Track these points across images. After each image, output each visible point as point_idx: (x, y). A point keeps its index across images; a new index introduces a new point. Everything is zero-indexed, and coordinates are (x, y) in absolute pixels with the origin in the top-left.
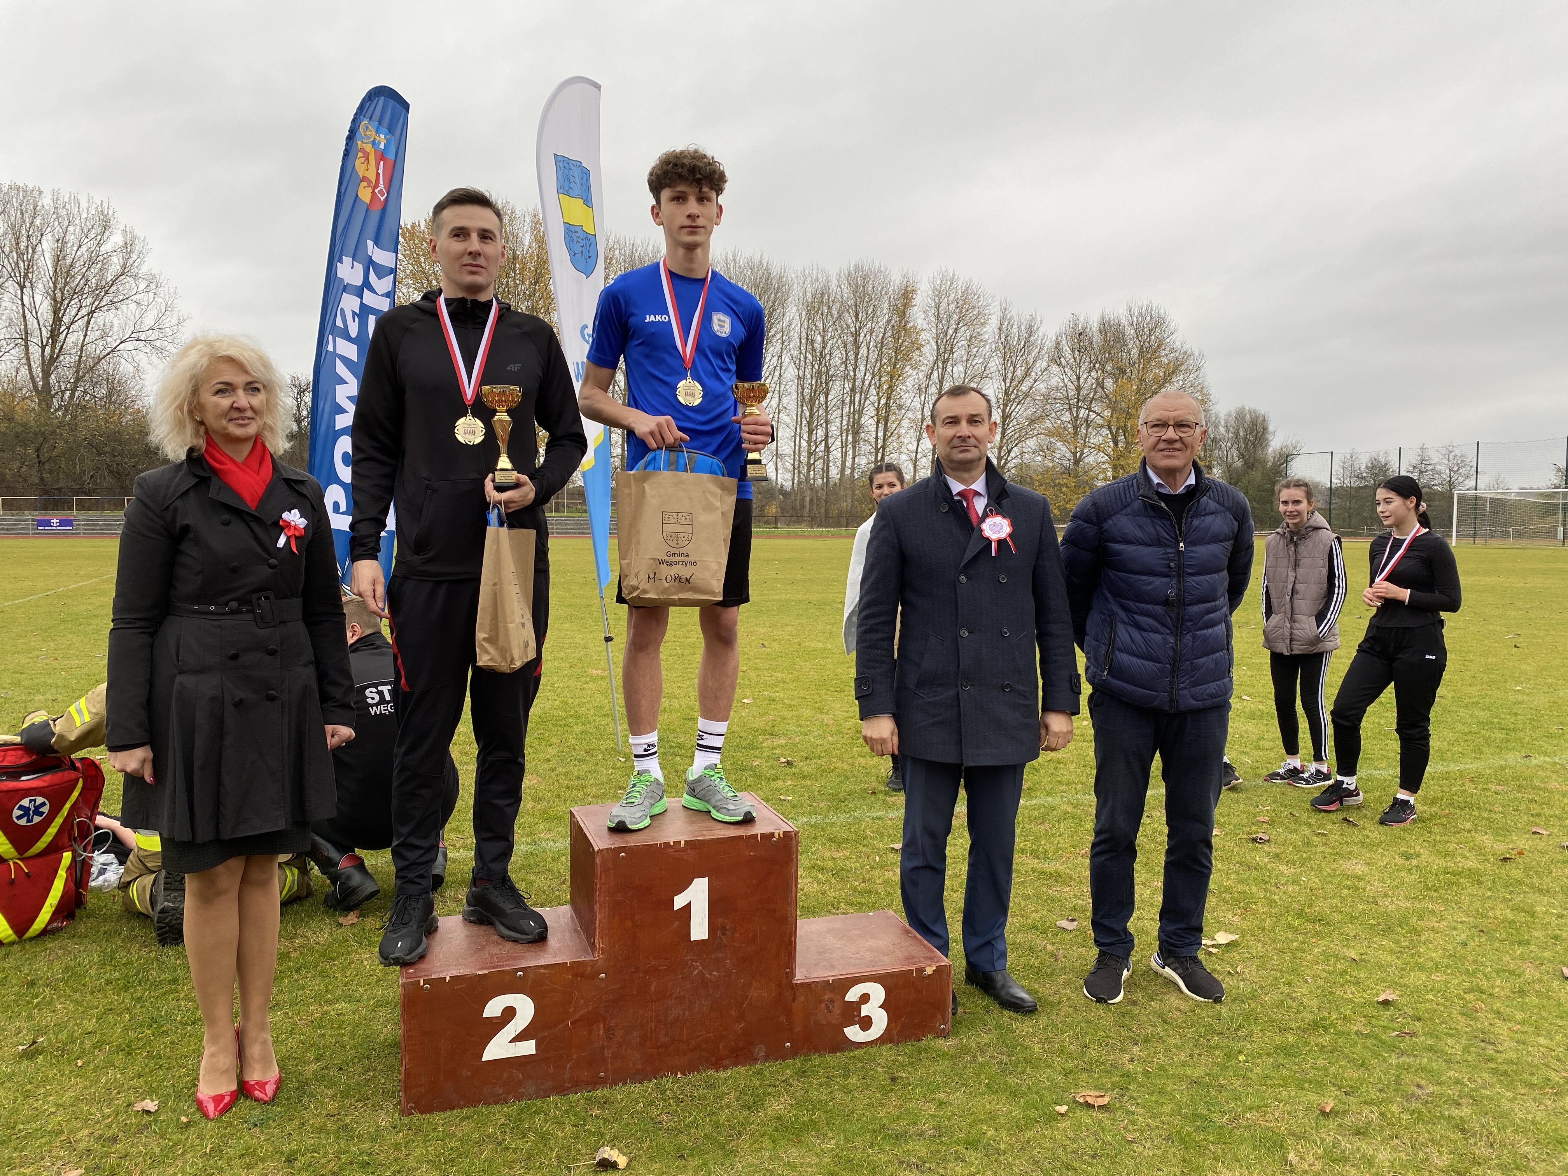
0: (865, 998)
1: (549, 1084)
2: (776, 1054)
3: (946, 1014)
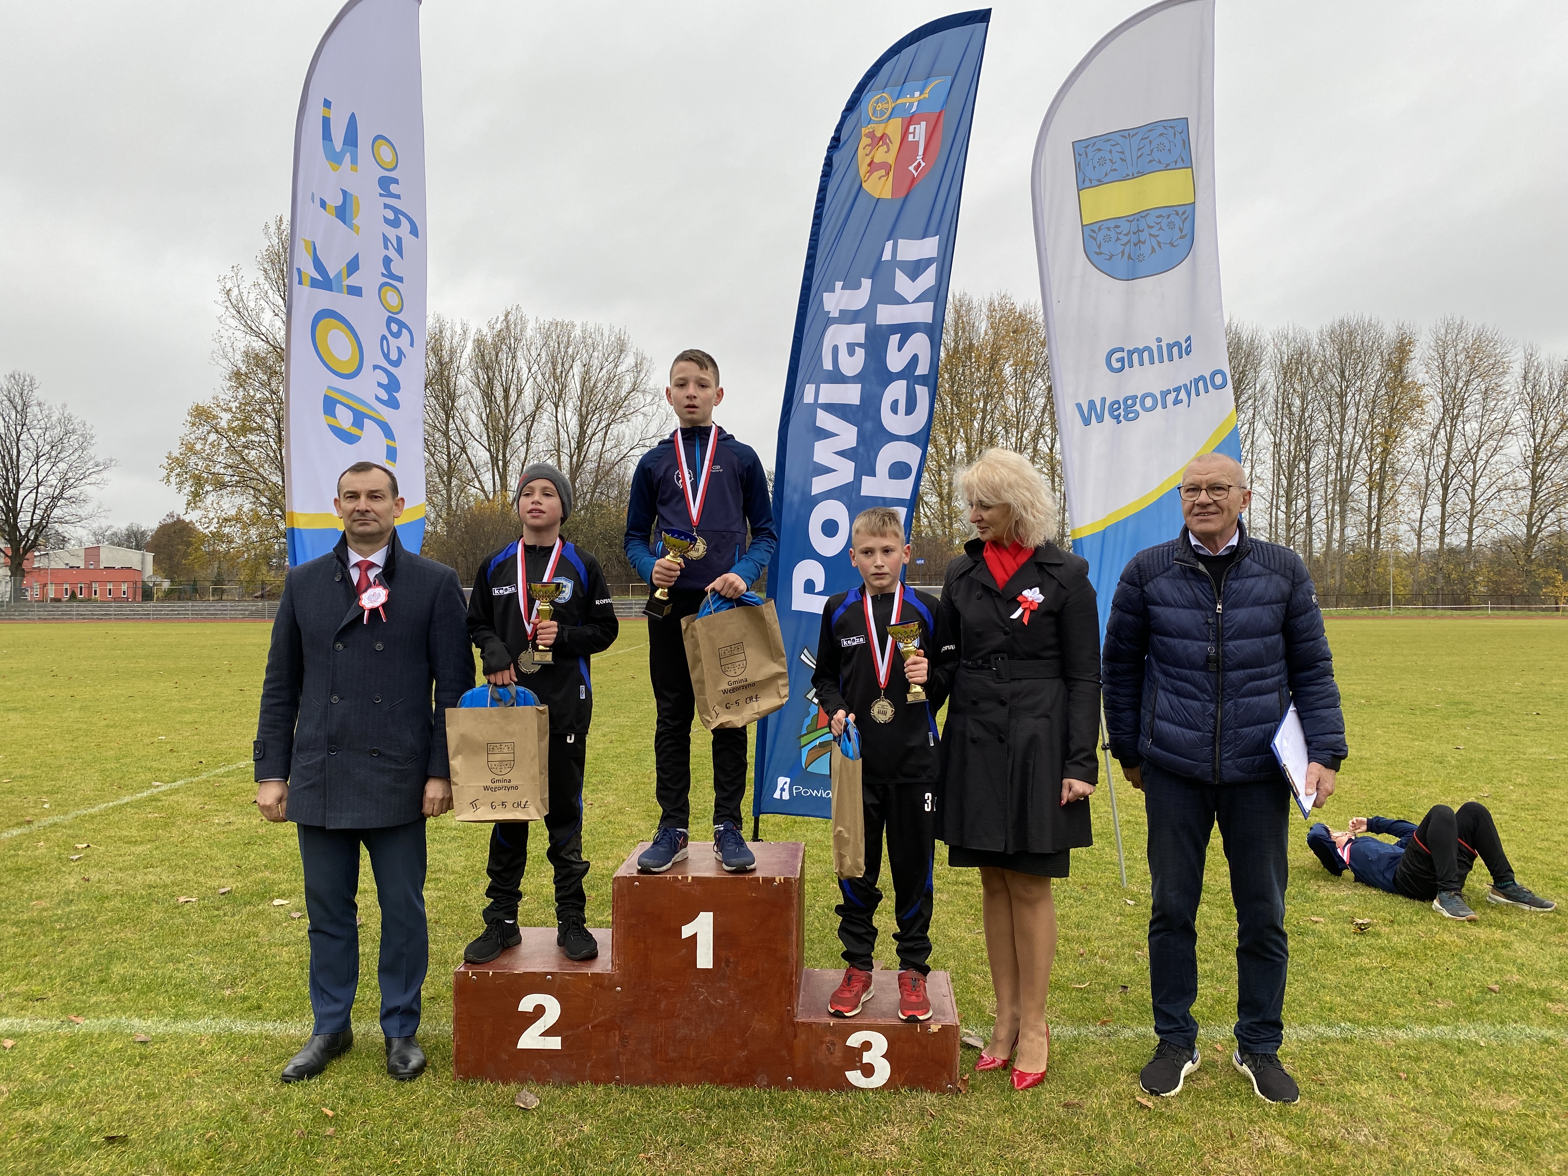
0: (867, 1046)
2: (778, 1085)
3: (954, 1074)
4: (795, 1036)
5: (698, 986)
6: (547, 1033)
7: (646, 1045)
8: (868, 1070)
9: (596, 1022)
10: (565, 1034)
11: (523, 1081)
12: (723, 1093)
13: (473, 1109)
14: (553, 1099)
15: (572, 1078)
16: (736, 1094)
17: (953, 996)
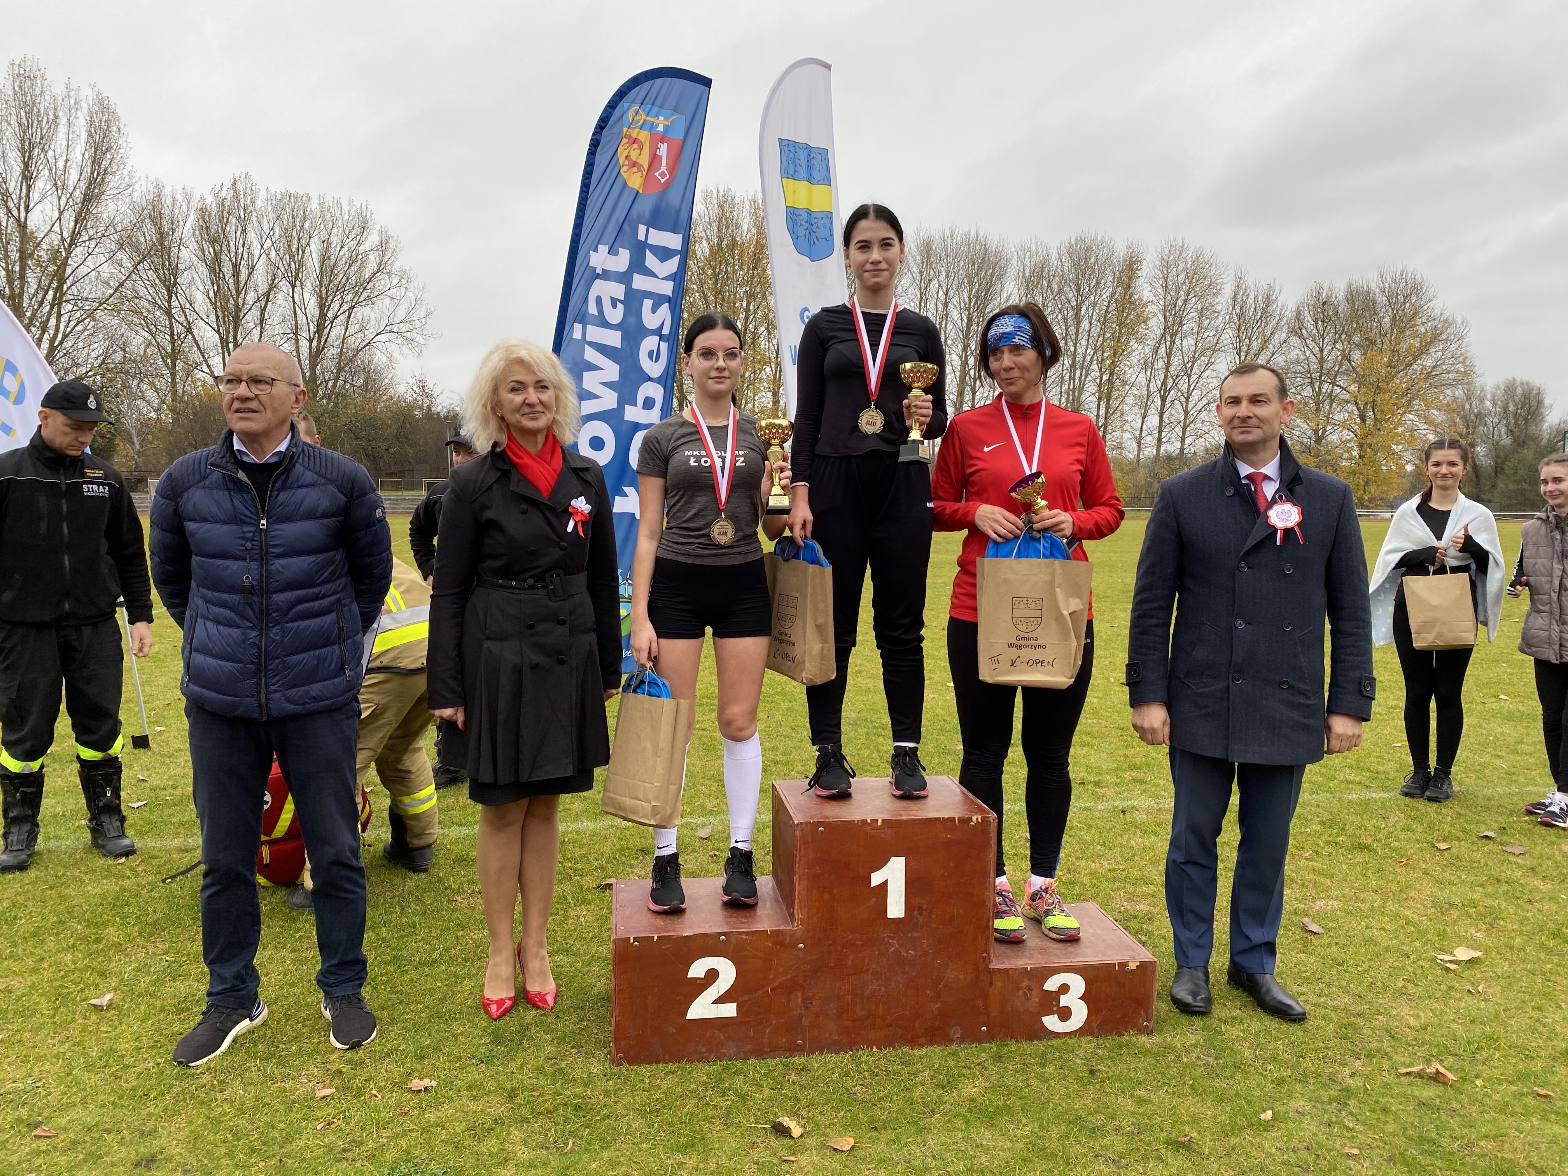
0: (1064, 988)
1: (749, 1047)
2: (972, 1037)
3: (1150, 1011)
4: (991, 984)
5: (889, 937)
6: (721, 1000)
7: (832, 1005)
8: (1065, 1014)
9: (777, 983)
10: (740, 999)
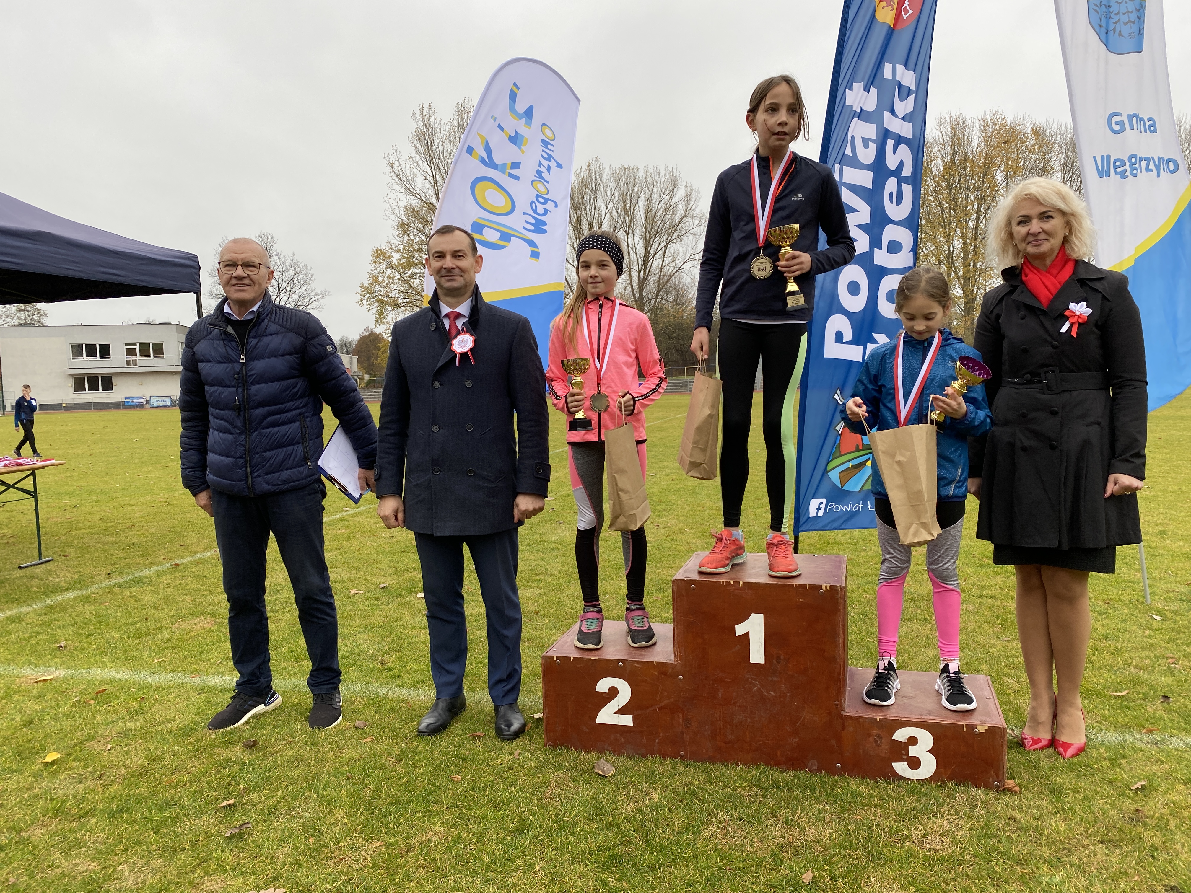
0: (913, 741)
2: (828, 770)
3: (1000, 773)
4: (844, 728)
5: (752, 679)
6: (620, 712)
7: (707, 727)
8: (915, 763)
9: (662, 704)
10: (635, 713)
11: (601, 751)
12: (776, 774)
13: (560, 772)
14: (627, 769)
15: (643, 751)
16: (789, 776)
17: (996, 700)
